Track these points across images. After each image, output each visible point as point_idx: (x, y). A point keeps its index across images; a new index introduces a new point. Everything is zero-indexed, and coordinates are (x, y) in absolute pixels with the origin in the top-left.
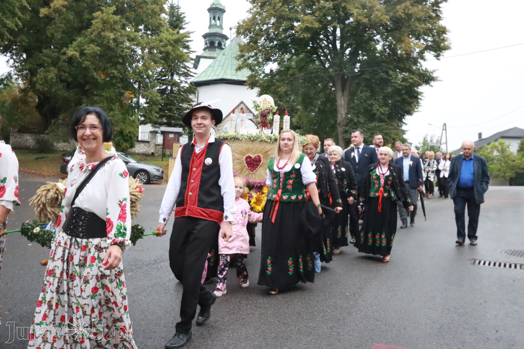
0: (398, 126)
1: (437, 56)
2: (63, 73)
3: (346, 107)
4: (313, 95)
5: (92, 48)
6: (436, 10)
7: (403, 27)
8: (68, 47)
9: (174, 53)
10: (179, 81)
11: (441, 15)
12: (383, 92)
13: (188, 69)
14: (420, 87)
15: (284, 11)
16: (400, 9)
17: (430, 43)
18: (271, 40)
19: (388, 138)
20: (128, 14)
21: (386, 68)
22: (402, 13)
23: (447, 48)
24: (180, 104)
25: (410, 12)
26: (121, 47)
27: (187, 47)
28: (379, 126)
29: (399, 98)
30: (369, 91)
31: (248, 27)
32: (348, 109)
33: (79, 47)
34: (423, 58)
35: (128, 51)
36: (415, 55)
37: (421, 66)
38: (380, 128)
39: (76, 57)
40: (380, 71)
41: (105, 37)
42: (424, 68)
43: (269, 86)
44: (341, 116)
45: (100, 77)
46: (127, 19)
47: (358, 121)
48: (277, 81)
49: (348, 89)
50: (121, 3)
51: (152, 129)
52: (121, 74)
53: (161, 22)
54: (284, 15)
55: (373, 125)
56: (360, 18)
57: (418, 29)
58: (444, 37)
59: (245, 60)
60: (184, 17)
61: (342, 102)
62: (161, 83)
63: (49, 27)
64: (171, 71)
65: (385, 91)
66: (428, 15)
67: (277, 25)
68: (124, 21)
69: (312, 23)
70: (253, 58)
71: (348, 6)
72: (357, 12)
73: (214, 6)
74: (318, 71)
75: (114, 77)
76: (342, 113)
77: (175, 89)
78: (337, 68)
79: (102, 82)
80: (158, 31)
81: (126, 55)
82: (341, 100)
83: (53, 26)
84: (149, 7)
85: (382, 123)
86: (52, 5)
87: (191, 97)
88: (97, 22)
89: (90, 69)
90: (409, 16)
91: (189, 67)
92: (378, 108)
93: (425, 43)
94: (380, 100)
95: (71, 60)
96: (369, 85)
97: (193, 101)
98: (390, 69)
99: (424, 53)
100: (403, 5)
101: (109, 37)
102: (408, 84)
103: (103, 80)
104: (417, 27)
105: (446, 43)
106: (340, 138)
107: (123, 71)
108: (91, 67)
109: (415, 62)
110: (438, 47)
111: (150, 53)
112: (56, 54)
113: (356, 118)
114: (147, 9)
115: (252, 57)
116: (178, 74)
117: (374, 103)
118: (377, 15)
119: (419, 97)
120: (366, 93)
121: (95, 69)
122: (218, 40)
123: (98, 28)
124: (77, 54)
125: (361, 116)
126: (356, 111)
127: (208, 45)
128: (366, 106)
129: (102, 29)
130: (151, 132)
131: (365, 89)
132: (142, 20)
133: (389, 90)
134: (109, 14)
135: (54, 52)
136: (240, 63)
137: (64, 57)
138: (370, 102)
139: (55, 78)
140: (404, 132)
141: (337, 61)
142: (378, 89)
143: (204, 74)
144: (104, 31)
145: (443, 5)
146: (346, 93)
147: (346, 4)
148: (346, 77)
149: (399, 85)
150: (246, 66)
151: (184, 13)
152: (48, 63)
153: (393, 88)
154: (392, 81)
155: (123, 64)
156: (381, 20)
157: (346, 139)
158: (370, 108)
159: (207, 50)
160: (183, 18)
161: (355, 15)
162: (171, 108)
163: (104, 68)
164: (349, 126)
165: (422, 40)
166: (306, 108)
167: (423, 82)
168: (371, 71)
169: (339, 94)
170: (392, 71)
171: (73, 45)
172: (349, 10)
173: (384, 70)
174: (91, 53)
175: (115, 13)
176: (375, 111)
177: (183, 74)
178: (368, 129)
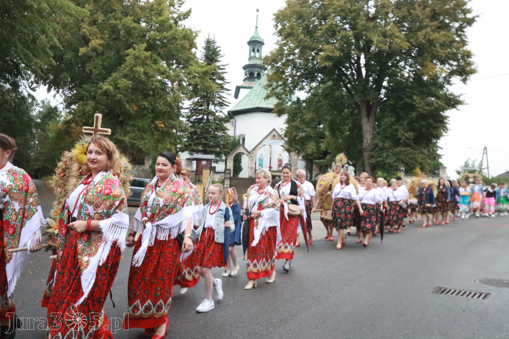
0: (433, 150)
1: (464, 81)
2: (100, 106)
3: (371, 132)
4: (338, 121)
5: (124, 83)
6: (461, 35)
7: (426, 52)
8: (104, 82)
9: (203, 85)
10: (214, 111)
11: (466, 40)
12: (409, 118)
13: (223, 99)
14: (445, 111)
15: (306, 41)
16: (421, 35)
17: (455, 68)
18: (298, 69)
19: (414, 162)
20: (159, 50)
21: (410, 93)
22: (423, 39)
23: (473, 72)
24: (216, 133)
25: (431, 38)
26: (152, 81)
27: (222, 79)
28: (404, 151)
29: (424, 123)
30: (394, 117)
31: (273, 57)
32: (373, 134)
33: (114, 81)
34: (449, 83)
35: (157, 84)
36: (441, 80)
37: (447, 90)
38: (405, 153)
39: (110, 91)
40: (404, 96)
41: (137, 72)
42: (450, 93)
43: (296, 114)
44: (367, 142)
45: (133, 108)
46: (159, 55)
47: (383, 146)
48: (304, 108)
49: (373, 115)
50: (152, 40)
51: (188, 156)
52: (151, 105)
53: (190, 56)
54: (307, 45)
55: (398, 149)
56: (380, 45)
57: (440, 54)
58: (470, 61)
59: (273, 89)
60: (220, 51)
61: (367, 128)
62: (197, 113)
63: (88, 64)
64: (207, 102)
65: (409, 117)
66: (451, 40)
67: (301, 55)
68: (155, 56)
69: (333, 52)
70: (281, 88)
71: (368, 35)
72: (377, 40)
73: (253, 39)
74: (342, 98)
75: (145, 108)
76: (368, 138)
77: (211, 118)
78: (360, 95)
79: (134, 113)
80: (188, 65)
81: (157, 88)
82: (367, 126)
83: (92, 64)
84: (178, 42)
85: (408, 147)
86: (90, 45)
87: (227, 125)
88: (129, 59)
89: (123, 101)
90: (431, 42)
91: (224, 97)
92: (403, 133)
93: (450, 68)
94: (405, 125)
95: (106, 93)
96: (394, 111)
97: (228, 130)
98: (414, 94)
99: (449, 78)
100: (424, 32)
101: (140, 71)
102: (433, 108)
103: (135, 111)
104: (439, 52)
105: (473, 67)
106: (366, 163)
107: (153, 103)
108: (123, 100)
109: (442, 87)
110: (464, 72)
111: (180, 85)
112: (94, 89)
113: (382, 143)
114: (177, 45)
115: (280, 86)
116: (214, 104)
117: (399, 128)
118: (396, 42)
119: (446, 121)
120: (390, 119)
121: (128, 102)
122: (256, 71)
123: (131, 64)
124: (112, 88)
125: (386, 141)
126: (381, 137)
127: (248, 76)
128: (391, 131)
129: (134, 64)
130: (187, 159)
131: (390, 114)
132: (173, 55)
133: (413, 115)
134: (140, 51)
135: (93, 87)
136: (269, 92)
137: (100, 91)
138: (395, 127)
139: (92, 110)
140: (439, 156)
141: (361, 88)
142: (402, 114)
143: (241, 103)
144: (136, 66)
145: (468, 30)
146: (372, 119)
147: (366, 33)
148: (371, 103)
149: (424, 110)
150: (273, 95)
151: (219, 47)
152: (87, 97)
153: (417, 113)
154: (416, 106)
155: (153, 96)
156: (401, 47)
157: (371, 164)
158: (395, 133)
159: (247, 81)
160: (218, 52)
161: (375, 42)
162: (207, 137)
163: (137, 101)
164: (374, 152)
165: (447, 64)
166: (333, 134)
167: (449, 106)
168: (395, 97)
169: (365, 120)
170: (417, 96)
171: (108, 80)
172: (370, 38)
173: (408, 95)
174: (123, 88)
175: (146, 50)
176: (400, 136)
177: (218, 104)
178: (395, 154)
